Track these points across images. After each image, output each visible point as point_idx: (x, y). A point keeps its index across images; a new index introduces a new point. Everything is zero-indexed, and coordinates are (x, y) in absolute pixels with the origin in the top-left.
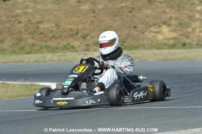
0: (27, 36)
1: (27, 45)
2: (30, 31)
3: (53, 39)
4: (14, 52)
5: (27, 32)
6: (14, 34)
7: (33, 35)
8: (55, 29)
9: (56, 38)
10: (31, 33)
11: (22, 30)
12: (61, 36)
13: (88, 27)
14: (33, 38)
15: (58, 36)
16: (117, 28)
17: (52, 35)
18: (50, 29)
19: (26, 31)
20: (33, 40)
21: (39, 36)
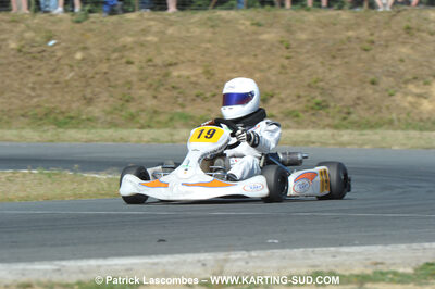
0: (143, 92)
1: (143, 110)
2: (149, 81)
3: (199, 100)
4: (113, 125)
5: (144, 84)
6: (115, 87)
7: (155, 90)
8: (203, 80)
9: (204, 99)
10: (151, 85)
11: (134, 79)
12: (214, 95)
13: (274, 79)
14: (155, 97)
15: (208, 94)
16: (336, 82)
17: (195, 92)
18: (194, 79)
19: (141, 80)
20: (154, 102)
21: (168, 94)
